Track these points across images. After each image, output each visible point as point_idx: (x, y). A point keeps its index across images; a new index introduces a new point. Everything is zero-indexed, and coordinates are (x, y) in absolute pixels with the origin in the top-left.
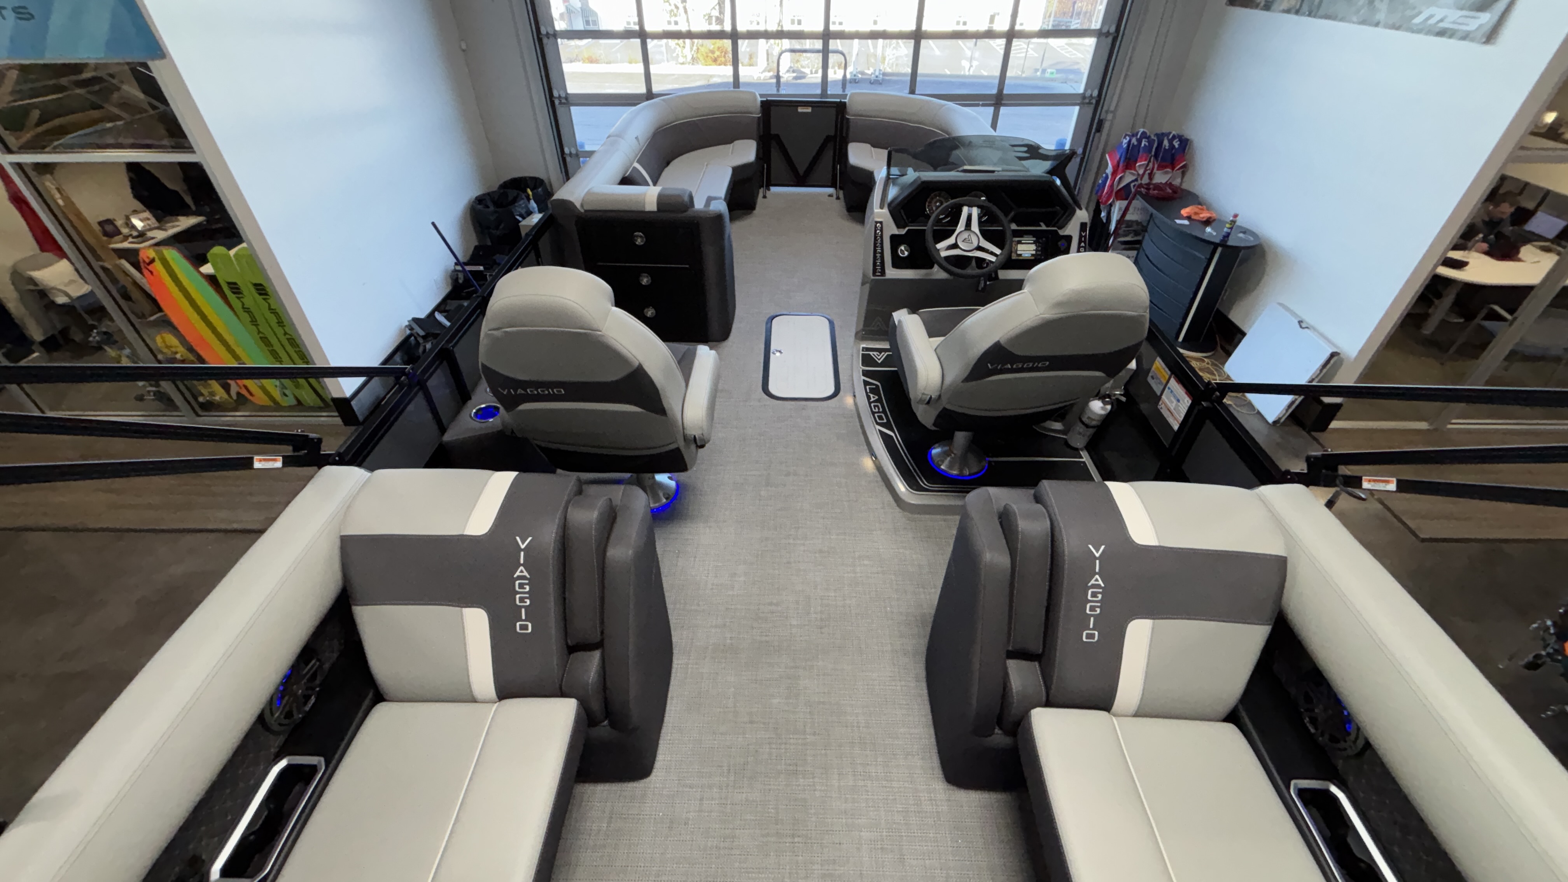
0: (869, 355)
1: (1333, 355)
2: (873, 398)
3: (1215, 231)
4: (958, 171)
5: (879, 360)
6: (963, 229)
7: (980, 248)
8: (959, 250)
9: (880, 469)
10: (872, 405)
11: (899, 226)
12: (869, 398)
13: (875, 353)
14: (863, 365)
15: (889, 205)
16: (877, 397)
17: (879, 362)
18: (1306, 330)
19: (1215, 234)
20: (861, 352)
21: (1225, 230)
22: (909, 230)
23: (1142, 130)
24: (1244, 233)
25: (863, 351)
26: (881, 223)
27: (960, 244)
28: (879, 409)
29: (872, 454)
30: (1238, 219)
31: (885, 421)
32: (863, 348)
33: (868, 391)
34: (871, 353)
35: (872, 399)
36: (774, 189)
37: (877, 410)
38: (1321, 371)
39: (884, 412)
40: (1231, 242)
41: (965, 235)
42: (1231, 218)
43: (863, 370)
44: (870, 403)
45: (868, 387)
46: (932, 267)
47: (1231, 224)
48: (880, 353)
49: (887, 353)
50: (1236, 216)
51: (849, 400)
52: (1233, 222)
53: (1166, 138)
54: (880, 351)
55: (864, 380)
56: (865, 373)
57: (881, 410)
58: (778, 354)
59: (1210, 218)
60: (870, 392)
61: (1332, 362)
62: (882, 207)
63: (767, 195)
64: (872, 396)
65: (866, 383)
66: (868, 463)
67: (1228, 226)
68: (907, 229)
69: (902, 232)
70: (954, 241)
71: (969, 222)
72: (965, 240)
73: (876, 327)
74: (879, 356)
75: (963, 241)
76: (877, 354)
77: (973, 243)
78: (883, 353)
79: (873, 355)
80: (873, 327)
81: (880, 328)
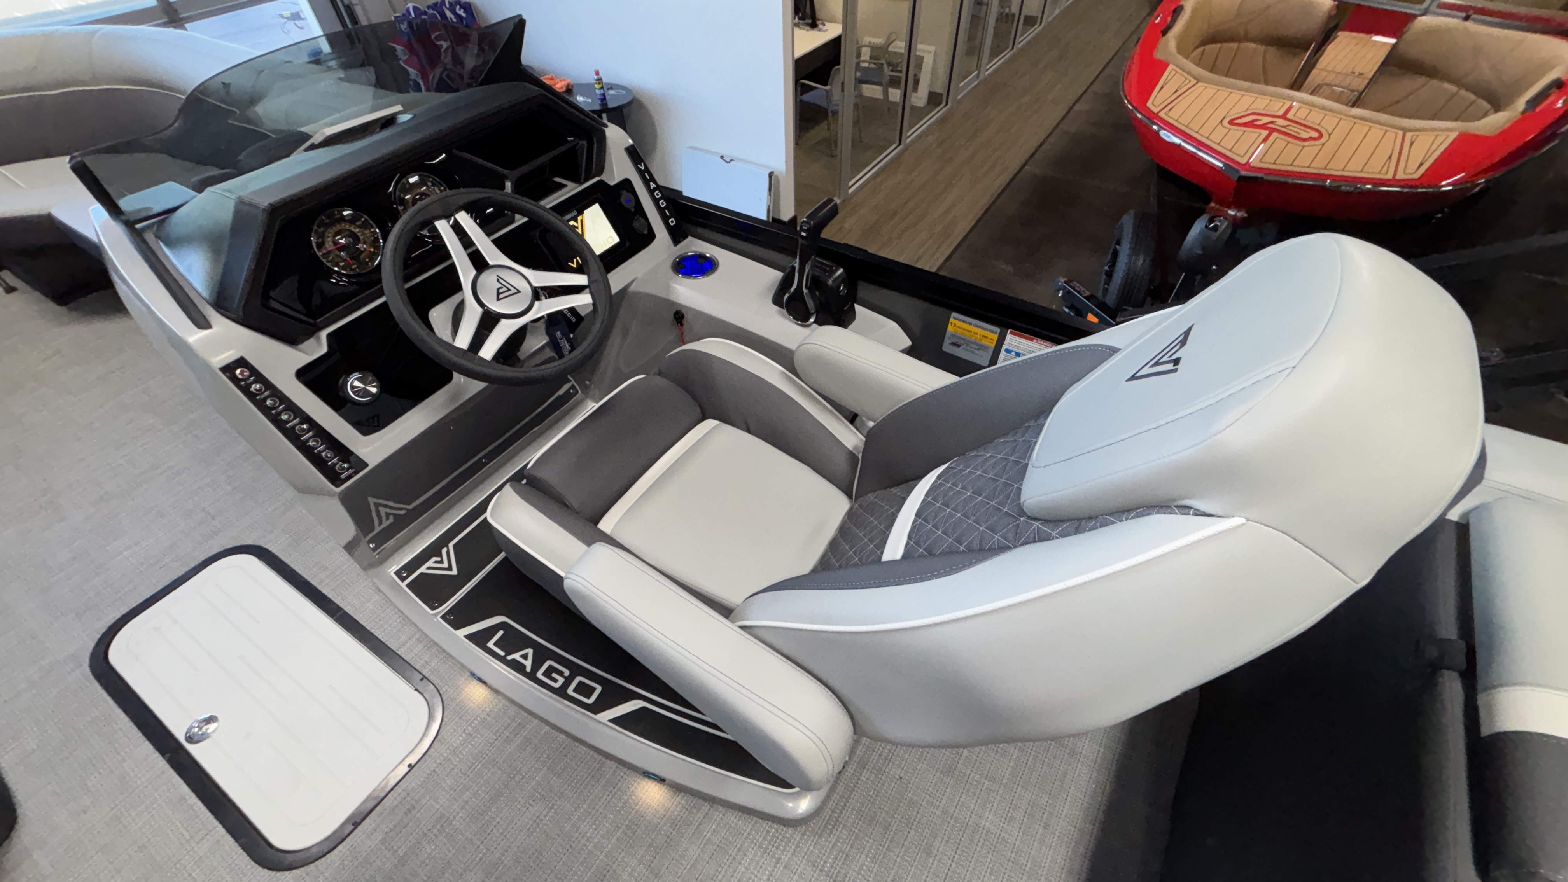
0: (421, 574)
1: (771, 175)
2: (525, 657)
3: (588, 98)
5: (450, 568)
6: (474, 272)
7: (538, 293)
10: (539, 675)
11: (292, 339)
12: (517, 667)
13: (430, 563)
14: (433, 608)
15: (221, 304)
16: (530, 651)
17: (455, 572)
18: (732, 162)
19: (590, 100)
20: (403, 585)
21: (598, 92)
22: (329, 336)
23: (410, 5)
24: (611, 88)
25: (403, 579)
26: (241, 362)
27: (496, 307)
28: (561, 674)
29: (638, 771)
30: (601, 75)
31: (599, 689)
32: (398, 573)
33: (502, 653)
34: (423, 569)
35: (528, 664)
37: (561, 680)
38: (770, 195)
39: (576, 670)
40: (611, 105)
41: (489, 279)
42: (596, 77)
43: (443, 617)
44: (532, 676)
45: (491, 644)
46: (449, 379)
47: (599, 84)
48: (440, 555)
49: (451, 545)
50: (597, 73)
51: (477, 694)
52: (600, 80)
53: (444, 8)
54: (434, 550)
55: (470, 637)
56: (457, 619)
57: (567, 673)
59: (568, 85)
60: (508, 654)
61: (773, 183)
64: (517, 656)
65: (480, 639)
66: (652, 797)
67: (597, 86)
68: (324, 334)
69: (324, 349)
70: (480, 310)
71: (470, 250)
72: (498, 294)
73: (387, 519)
74: (441, 562)
75: (498, 299)
76: (436, 562)
77: (519, 292)
78: (444, 551)
79: (429, 568)
80: (380, 523)
81: (394, 515)
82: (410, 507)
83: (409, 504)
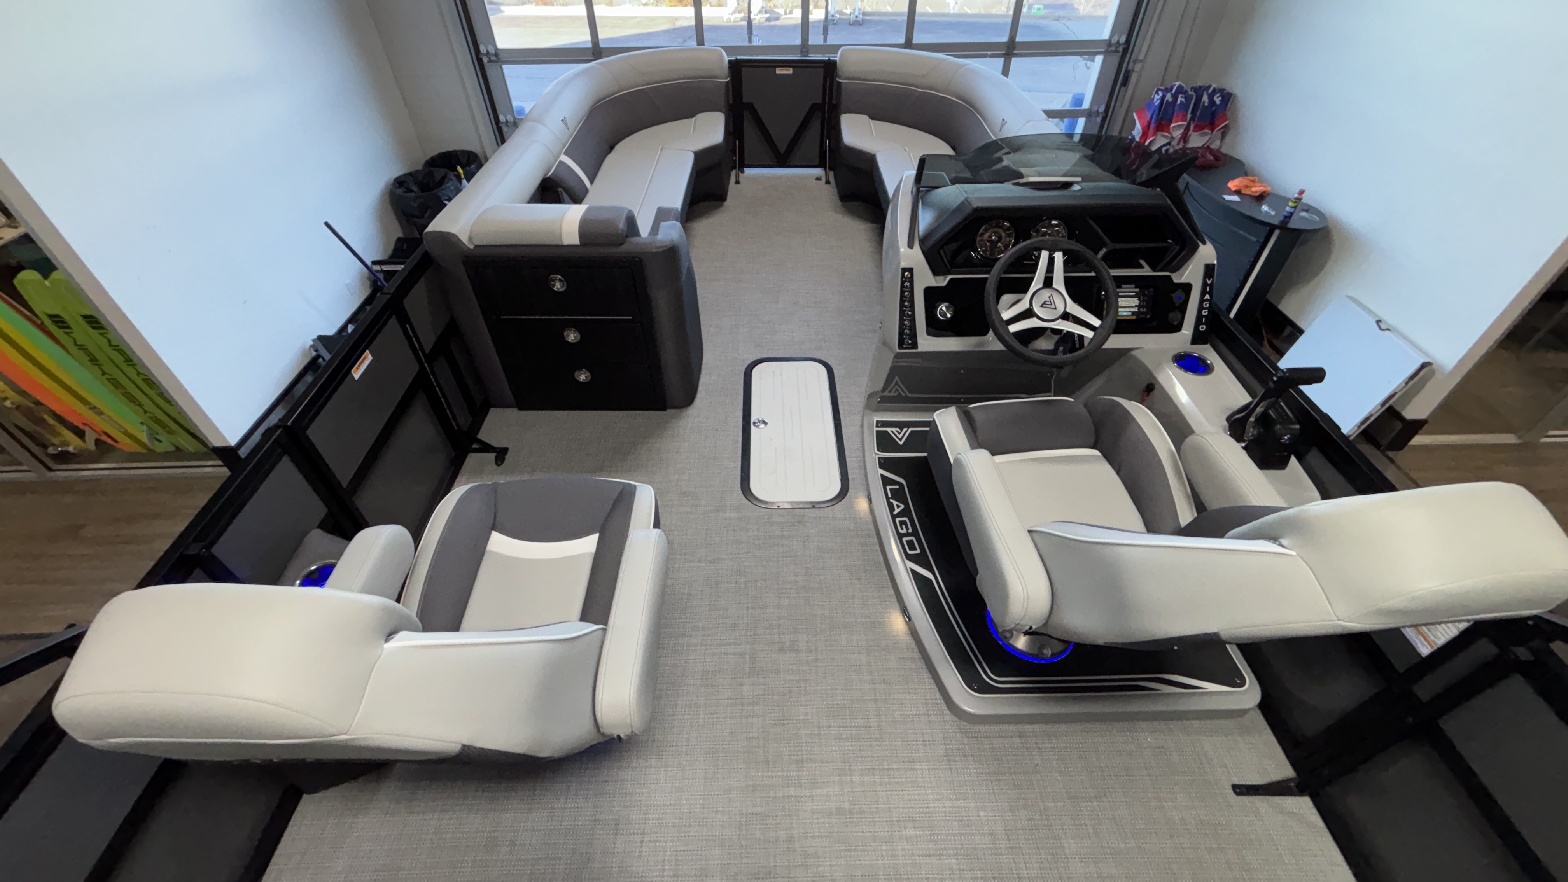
0: (887, 431)
1: (1424, 366)
2: (898, 508)
3: (1273, 210)
4: (1018, 184)
5: (900, 440)
6: (1041, 286)
7: (1066, 316)
8: (1035, 319)
9: (914, 633)
10: (898, 520)
11: (936, 272)
12: (891, 508)
13: (894, 430)
14: (878, 450)
15: (922, 242)
16: (902, 507)
17: (901, 443)
18: (1387, 332)
19: (1273, 213)
20: (875, 429)
21: (1288, 209)
22: (951, 280)
23: (1177, 84)
24: (1307, 211)
25: (877, 426)
26: (911, 270)
27: (1037, 310)
28: (907, 528)
29: (905, 611)
30: (1304, 196)
31: (918, 551)
32: (877, 422)
33: (890, 496)
34: (889, 430)
35: (897, 511)
36: (748, 171)
37: (905, 531)
38: (1407, 383)
39: (915, 533)
40: (1293, 224)
41: (1046, 294)
42: (1296, 195)
43: (879, 458)
44: (894, 517)
45: (888, 488)
46: (985, 333)
47: (1295, 202)
48: (902, 430)
49: (911, 429)
50: (1302, 192)
51: (862, 505)
52: (1298, 200)
53: (1205, 93)
54: (901, 425)
55: (883, 476)
56: (884, 464)
57: (910, 531)
58: (762, 426)
59: (1265, 192)
60: (892, 498)
61: (1422, 373)
62: (911, 245)
63: (741, 180)
64: (895, 503)
65: (886, 481)
66: (898, 623)
67: (1291, 204)
68: (950, 277)
69: (944, 284)
70: (1028, 306)
71: (1049, 275)
72: (1044, 303)
73: (895, 392)
74: (899, 433)
75: (1042, 306)
76: (897, 431)
77: (1056, 309)
78: (905, 429)
79: (892, 432)
80: (890, 392)
81: (899, 393)
82: (909, 395)
83: (910, 393)
